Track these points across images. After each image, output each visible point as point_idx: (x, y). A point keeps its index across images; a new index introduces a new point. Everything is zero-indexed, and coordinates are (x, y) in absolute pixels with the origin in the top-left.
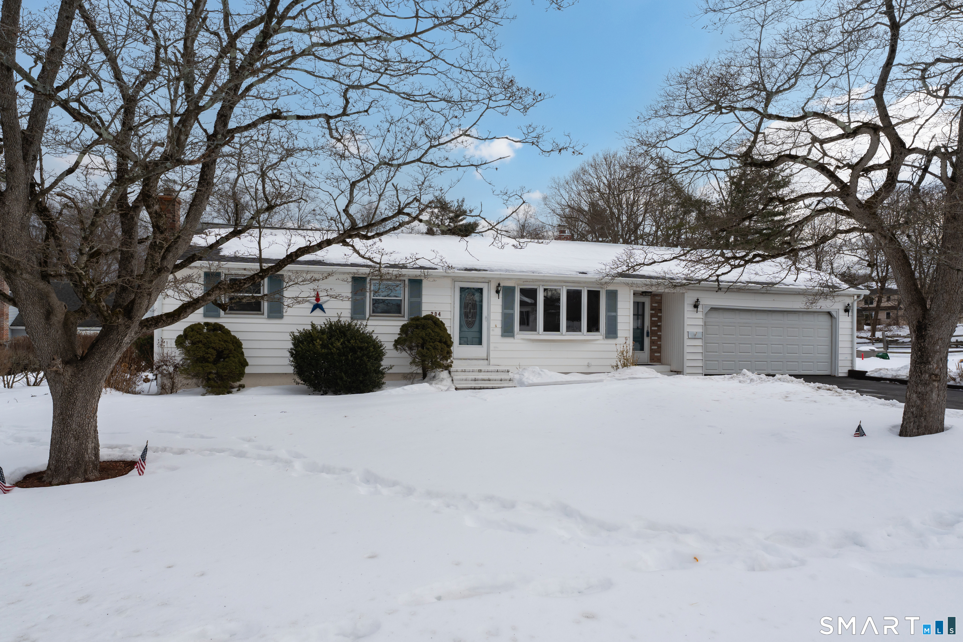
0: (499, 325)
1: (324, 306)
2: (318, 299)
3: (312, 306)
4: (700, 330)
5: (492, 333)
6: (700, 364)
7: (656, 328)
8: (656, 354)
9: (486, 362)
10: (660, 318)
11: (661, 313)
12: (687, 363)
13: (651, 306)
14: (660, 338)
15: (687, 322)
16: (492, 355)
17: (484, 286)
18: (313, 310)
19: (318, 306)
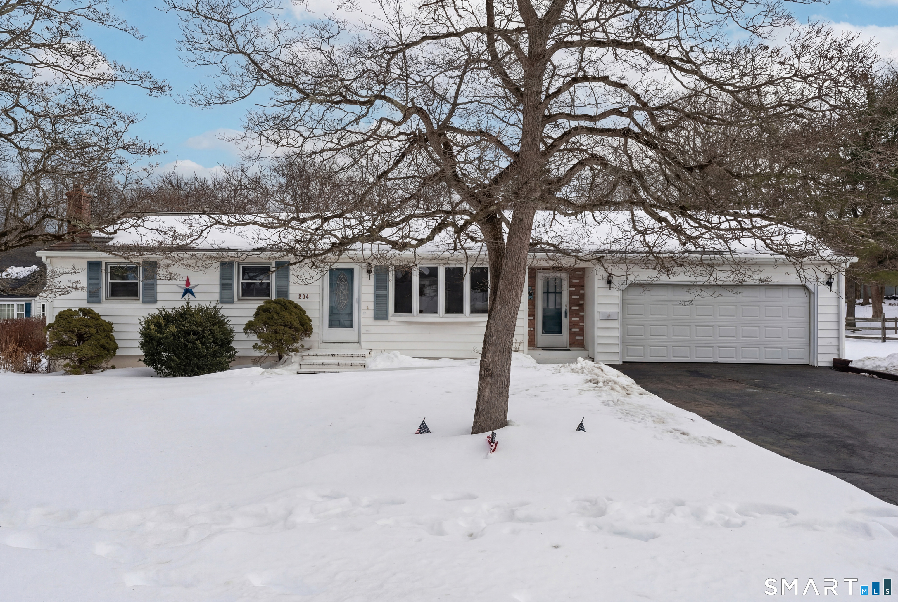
0: (372, 306)
1: (194, 291)
2: (188, 283)
3: (182, 291)
4: (615, 310)
5: (363, 316)
6: (616, 349)
7: (577, 308)
8: (578, 338)
9: (357, 345)
10: (582, 297)
11: (583, 289)
12: (598, 349)
13: (571, 282)
14: (582, 318)
15: (598, 300)
16: (363, 338)
17: (355, 267)
18: (184, 295)
19: (188, 291)
